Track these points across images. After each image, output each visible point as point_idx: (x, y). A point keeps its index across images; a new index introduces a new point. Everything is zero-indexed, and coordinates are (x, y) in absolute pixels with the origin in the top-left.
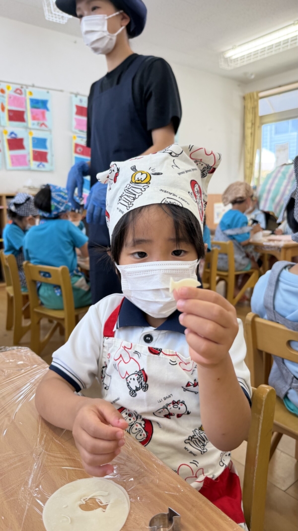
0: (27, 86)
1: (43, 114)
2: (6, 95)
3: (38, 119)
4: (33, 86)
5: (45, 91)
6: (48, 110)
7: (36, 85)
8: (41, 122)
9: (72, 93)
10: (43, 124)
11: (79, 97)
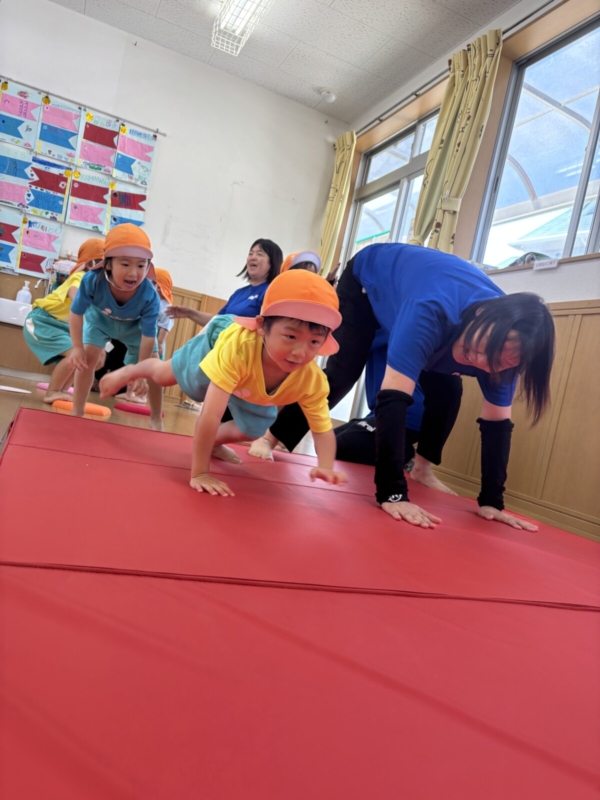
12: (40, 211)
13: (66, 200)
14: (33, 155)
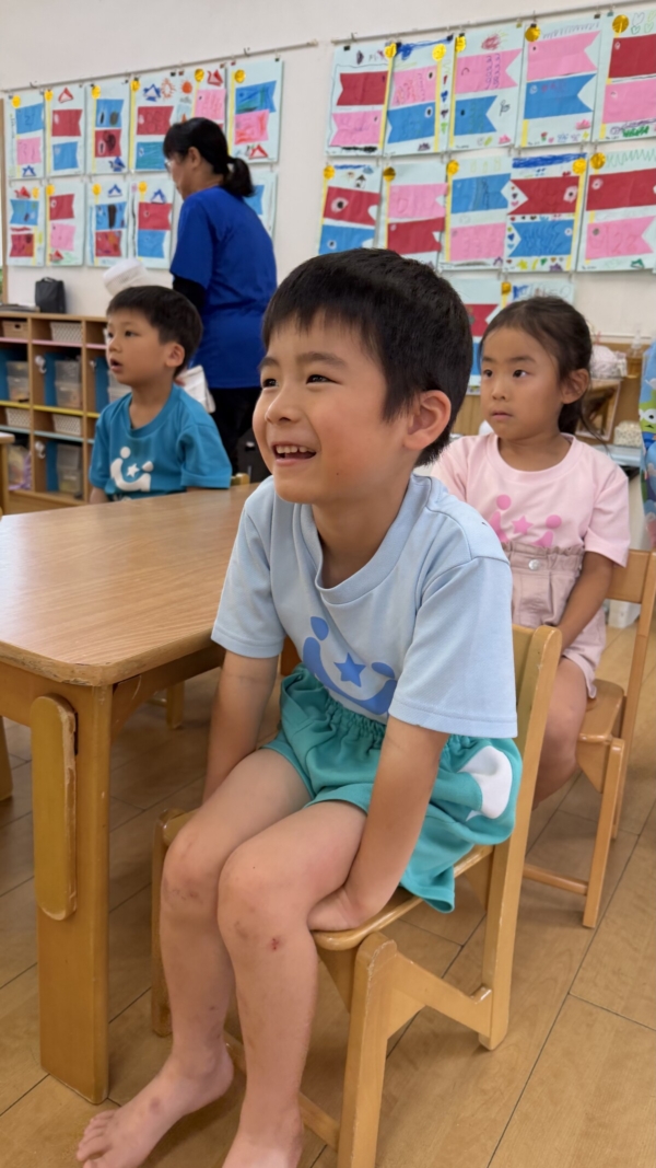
0: (233, 60)
1: (262, 122)
2: (193, 96)
3: (249, 140)
4: (247, 55)
5: (272, 57)
6: (272, 109)
7: (252, 50)
8: (255, 144)
9: (336, 43)
10: (259, 148)
11: (355, 48)
12: (533, 262)
13: (577, 225)
14: (514, 154)
